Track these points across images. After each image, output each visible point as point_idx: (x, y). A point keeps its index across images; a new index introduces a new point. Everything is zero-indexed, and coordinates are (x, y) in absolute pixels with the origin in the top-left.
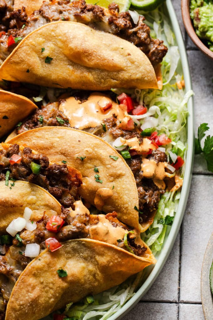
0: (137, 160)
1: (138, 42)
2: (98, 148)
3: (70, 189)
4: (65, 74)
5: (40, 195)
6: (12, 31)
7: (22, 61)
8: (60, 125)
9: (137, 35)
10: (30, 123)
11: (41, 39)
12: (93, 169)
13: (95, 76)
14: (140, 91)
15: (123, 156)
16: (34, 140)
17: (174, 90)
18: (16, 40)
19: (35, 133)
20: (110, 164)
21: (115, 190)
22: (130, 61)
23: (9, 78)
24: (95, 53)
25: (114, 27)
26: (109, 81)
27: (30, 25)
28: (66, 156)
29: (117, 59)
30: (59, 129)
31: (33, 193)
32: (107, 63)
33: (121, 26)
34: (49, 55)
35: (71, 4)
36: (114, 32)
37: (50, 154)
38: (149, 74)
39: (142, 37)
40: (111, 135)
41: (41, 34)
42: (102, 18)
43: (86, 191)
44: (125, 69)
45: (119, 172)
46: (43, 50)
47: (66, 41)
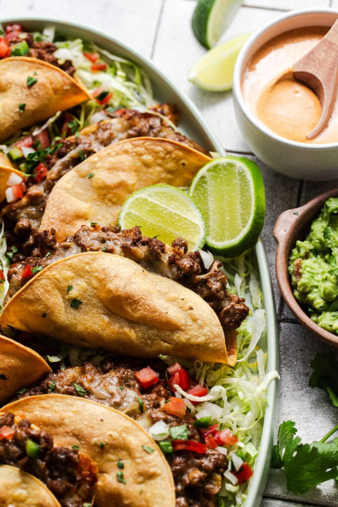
0: (182, 458)
1: (207, 294)
2: (127, 433)
3: (79, 487)
4: (97, 326)
5: (33, 489)
6: (31, 259)
7: (37, 299)
8: (79, 395)
9: (207, 284)
10: (37, 391)
11: (69, 273)
12: (116, 463)
13: (139, 335)
14: (202, 364)
15: (161, 448)
16: (37, 411)
17: (252, 372)
18: (34, 270)
19: (40, 401)
20: (141, 458)
21: (143, 496)
22: (191, 317)
23: (17, 325)
24: (143, 301)
25: (175, 270)
26: (158, 343)
27: (57, 253)
28: (80, 439)
29: (174, 314)
30: (75, 399)
31: (23, 485)
32: (158, 317)
33: (184, 268)
34: (77, 297)
35: (121, 233)
36: (174, 277)
37: (57, 434)
38: (217, 340)
39: (214, 287)
40: (150, 419)
41: (70, 266)
42: (160, 255)
43: (102, 493)
44: (183, 327)
45: (152, 470)
46: (70, 288)
47: (104, 279)
